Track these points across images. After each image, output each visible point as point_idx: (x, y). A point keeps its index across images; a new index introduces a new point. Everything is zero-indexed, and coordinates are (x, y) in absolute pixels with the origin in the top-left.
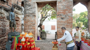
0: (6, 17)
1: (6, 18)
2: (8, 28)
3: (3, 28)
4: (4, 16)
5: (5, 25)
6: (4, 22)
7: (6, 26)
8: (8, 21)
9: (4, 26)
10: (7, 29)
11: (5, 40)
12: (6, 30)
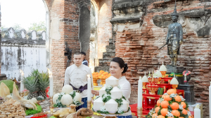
0: (195, 33)
1: (197, 35)
2: (203, 59)
3: (188, 57)
4: (190, 30)
5: (194, 51)
6: (191, 45)
7: (197, 53)
8: (204, 42)
9: (190, 54)
10: (200, 60)
11: (197, 85)
12: (197, 62)
